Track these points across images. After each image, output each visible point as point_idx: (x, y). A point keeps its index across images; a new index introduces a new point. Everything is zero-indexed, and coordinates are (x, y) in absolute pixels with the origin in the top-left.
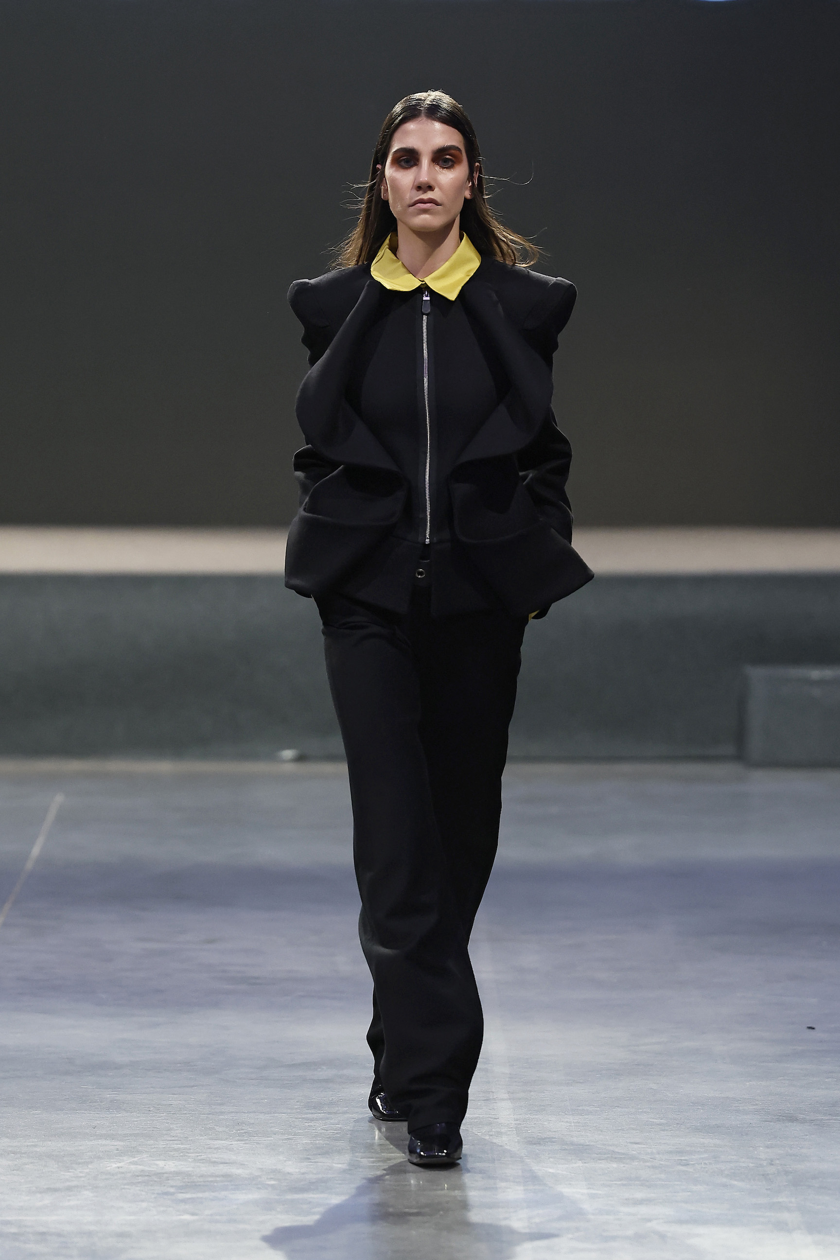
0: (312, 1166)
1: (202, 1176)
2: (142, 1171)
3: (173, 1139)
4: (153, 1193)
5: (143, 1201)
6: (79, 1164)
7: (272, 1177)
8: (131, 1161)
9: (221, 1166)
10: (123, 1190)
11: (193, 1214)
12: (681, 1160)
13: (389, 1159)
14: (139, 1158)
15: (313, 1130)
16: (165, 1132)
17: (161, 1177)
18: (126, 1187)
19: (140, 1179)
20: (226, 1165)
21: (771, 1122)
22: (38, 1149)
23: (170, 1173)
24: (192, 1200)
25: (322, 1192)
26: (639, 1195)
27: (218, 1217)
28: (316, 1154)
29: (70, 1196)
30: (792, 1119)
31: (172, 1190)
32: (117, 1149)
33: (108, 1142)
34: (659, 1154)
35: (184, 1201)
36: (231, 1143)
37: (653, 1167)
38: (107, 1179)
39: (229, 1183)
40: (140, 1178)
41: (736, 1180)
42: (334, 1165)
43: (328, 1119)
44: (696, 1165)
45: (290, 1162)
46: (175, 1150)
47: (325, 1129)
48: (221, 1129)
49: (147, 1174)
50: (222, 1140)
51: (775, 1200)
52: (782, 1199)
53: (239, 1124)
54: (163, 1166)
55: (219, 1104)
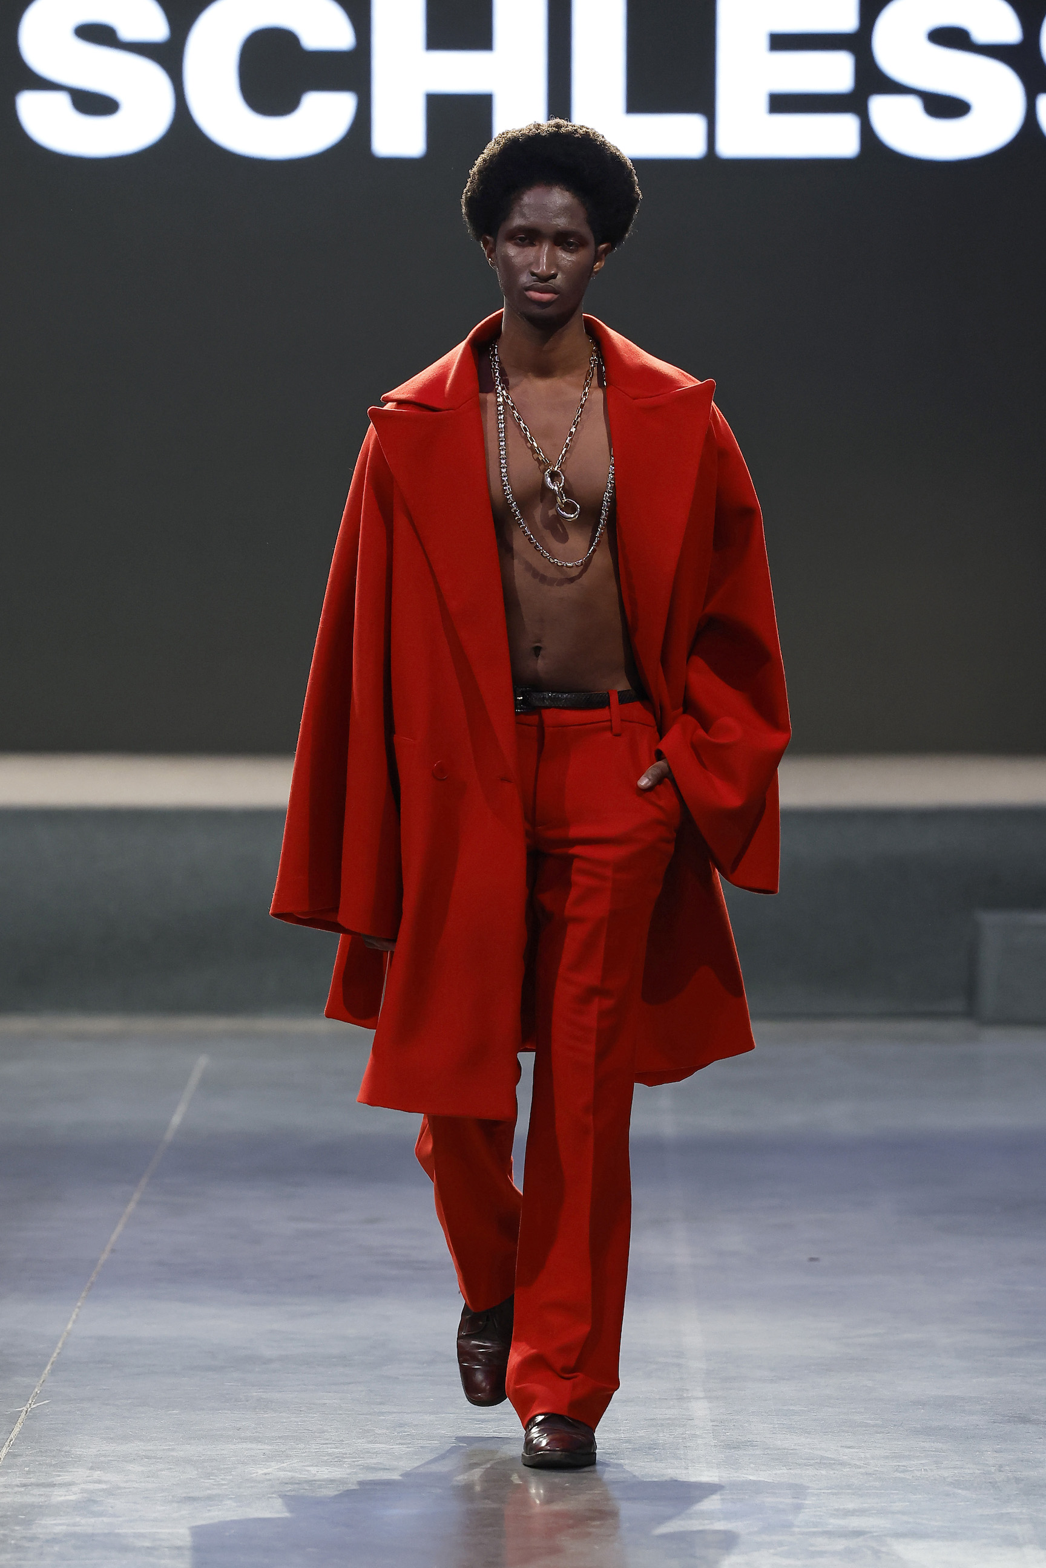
1: (359, 1484)
2: (292, 1478)
3: (327, 1442)
6: (221, 1470)
8: (279, 1466)
9: (380, 1473)
10: (270, 1500)
12: (899, 1466)
14: (288, 1463)
15: (485, 1432)
16: (317, 1435)
17: (312, 1485)
18: (274, 1496)
19: (289, 1487)
20: (386, 1471)
21: (1000, 1423)
22: (174, 1454)
23: (324, 1480)
26: (850, 1506)
29: (211, 1506)
30: (1024, 1420)
32: (264, 1454)
33: (254, 1446)
34: (874, 1459)
38: (252, 1487)
41: (960, 1489)
43: (500, 1420)
44: (915, 1471)
46: (329, 1454)
48: (380, 1432)
49: (297, 1481)
51: (1004, 1511)
52: (1012, 1509)
53: (401, 1425)
54: (315, 1472)
55: (381, 1404)
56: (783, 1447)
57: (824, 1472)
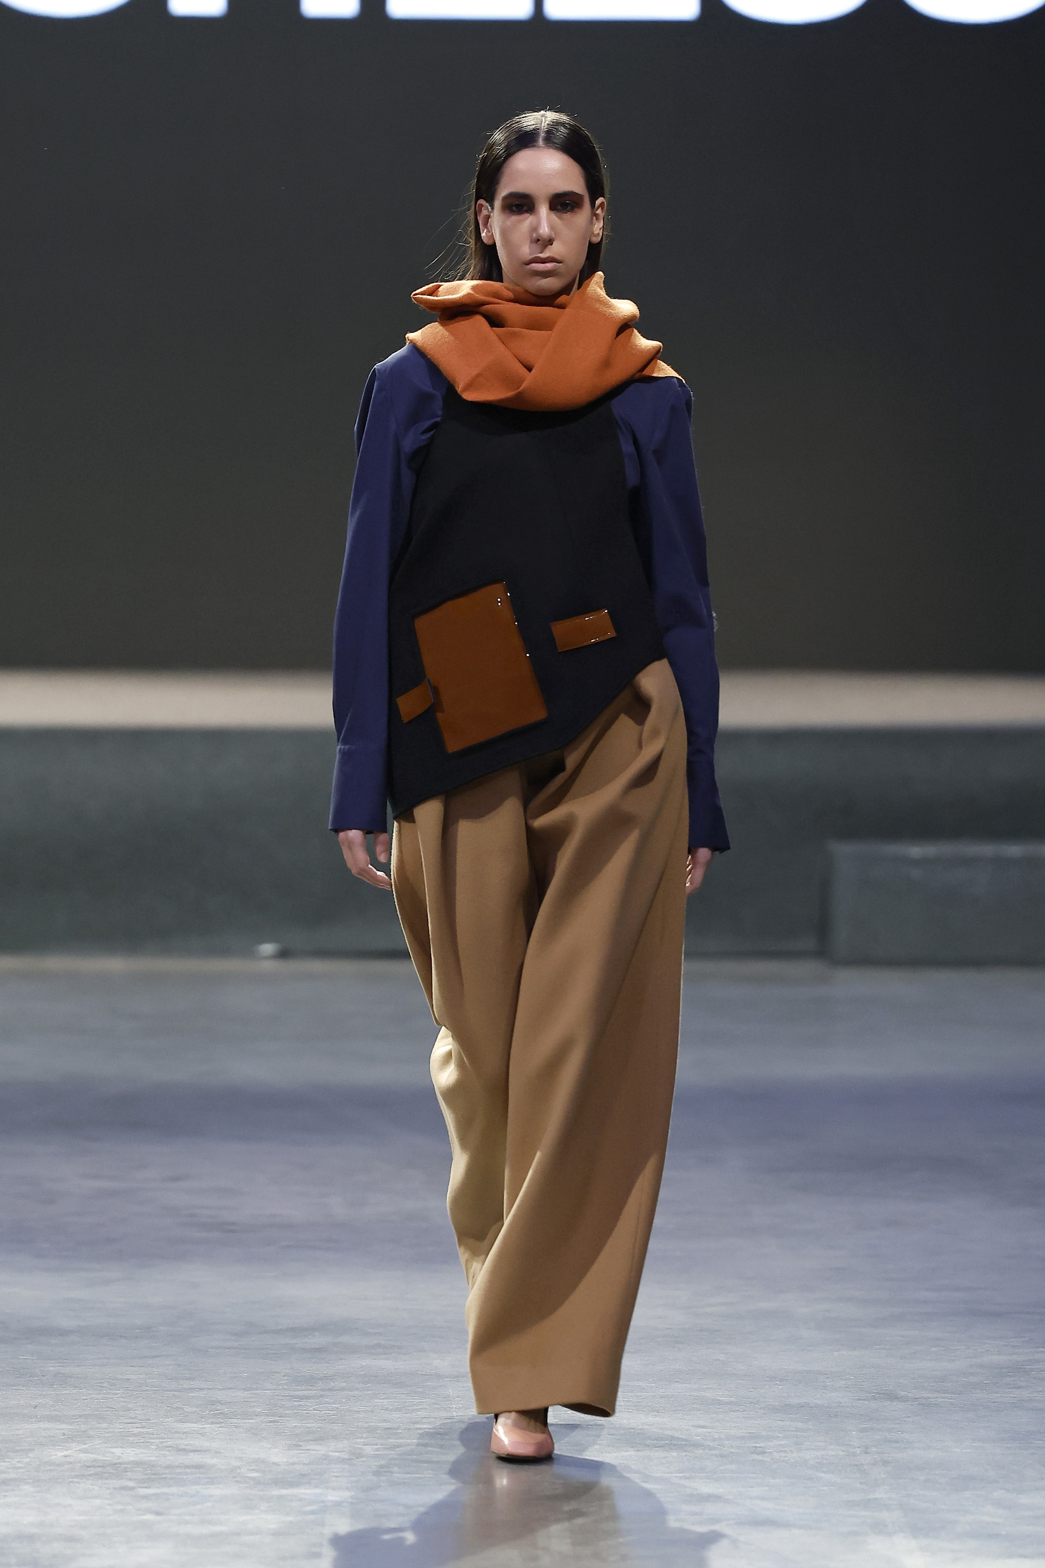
0: (303, 1455)
1: (168, 1467)
2: (95, 1460)
3: (132, 1421)
4: (108, 1488)
5: (96, 1497)
6: (17, 1451)
7: (254, 1468)
8: (81, 1448)
9: (191, 1455)
10: (71, 1484)
11: (158, 1513)
12: (756, 1447)
13: (398, 1446)
14: (89, 1445)
16: (121, 1413)
17: (116, 1469)
18: (75, 1480)
19: (92, 1471)
20: (197, 1453)
21: (865, 1400)
23: (130, 1463)
24: (157, 1496)
25: (316, 1487)
27: (187, 1518)
28: (308, 1441)
30: (892, 1397)
31: (131, 1484)
32: (64, 1434)
33: (52, 1425)
34: (728, 1440)
35: (146, 1497)
36: (203, 1427)
37: (721, 1456)
38: (50, 1470)
39: (201, 1476)
40: (91, 1469)
41: (823, 1472)
42: (331, 1453)
43: (322, 1396)
44: (774, 1453)
45: (276, 1450)
46: (135, 1435)
47: (319, 1409)
48: (190, 1410)
49: (101, 1464)
50: (191, 1422)
51: (871, 1496)
52: (880, 1494)
53: (213, 1403)
54: (120, 1454)
55: (188, 1379)
56: (630, 1426)
57: (674, 1454)
